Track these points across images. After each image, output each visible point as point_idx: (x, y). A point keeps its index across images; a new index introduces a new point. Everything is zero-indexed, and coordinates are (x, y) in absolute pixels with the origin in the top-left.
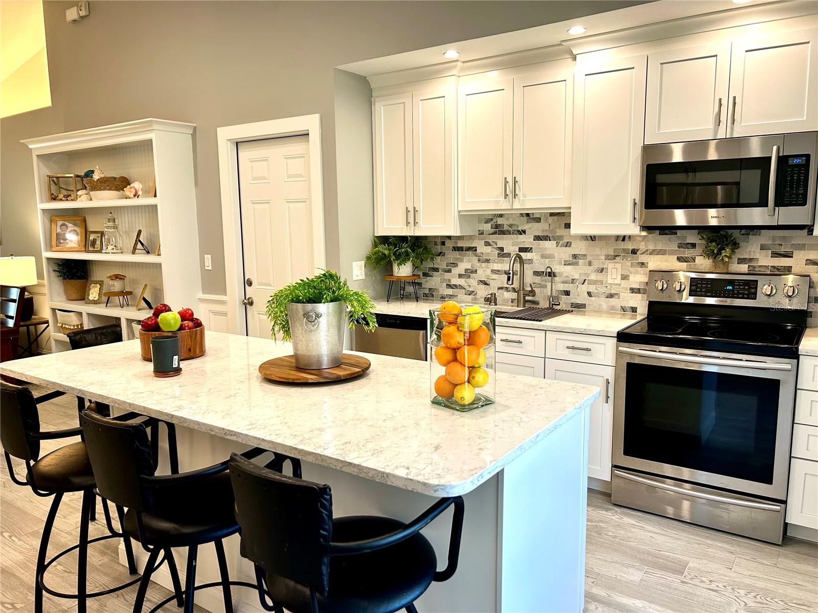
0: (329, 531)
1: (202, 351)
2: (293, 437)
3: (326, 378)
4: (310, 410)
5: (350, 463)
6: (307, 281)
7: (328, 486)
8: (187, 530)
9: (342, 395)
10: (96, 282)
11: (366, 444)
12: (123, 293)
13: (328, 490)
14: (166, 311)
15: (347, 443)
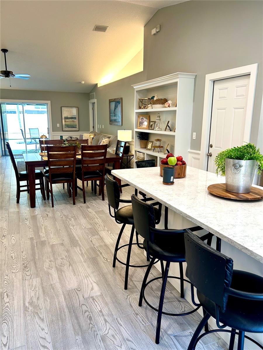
0: (230, 281)
1: (184, 175)
2: (218, 226)
3: (241, 198)
4: (229, 213)
5: (246, 248)
6: (237, 148)
7: (232, 259)
8: (166, 254)
9: (248, 209)
10: (151, 142)
11: (257, 239)
12: (160, 147)
13: (231, 261)
14: (172, 156)
15: (246, 236)
